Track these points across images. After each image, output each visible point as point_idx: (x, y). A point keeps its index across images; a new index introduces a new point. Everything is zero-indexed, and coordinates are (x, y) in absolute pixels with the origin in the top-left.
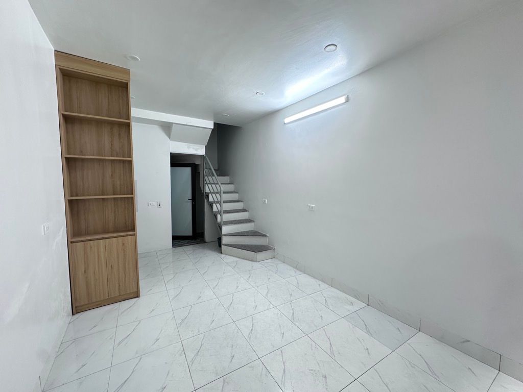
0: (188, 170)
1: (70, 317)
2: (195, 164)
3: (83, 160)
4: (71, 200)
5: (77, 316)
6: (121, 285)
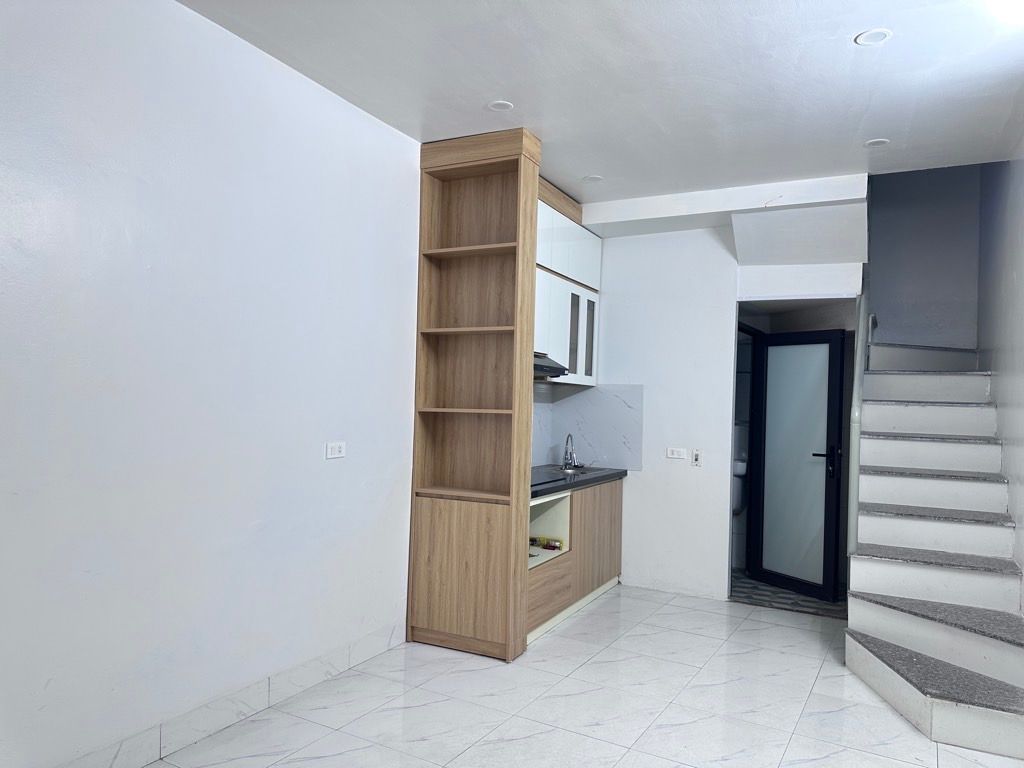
0: (819, 355)
1: (402, 642)
2: (844, 330)
3: (457, 336)
4: (427, 413)
6: (478, 614)
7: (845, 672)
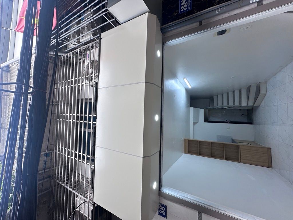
1: (273, 169)
4: (225, 158)
5: (273, 167)
7: (260, 105)
